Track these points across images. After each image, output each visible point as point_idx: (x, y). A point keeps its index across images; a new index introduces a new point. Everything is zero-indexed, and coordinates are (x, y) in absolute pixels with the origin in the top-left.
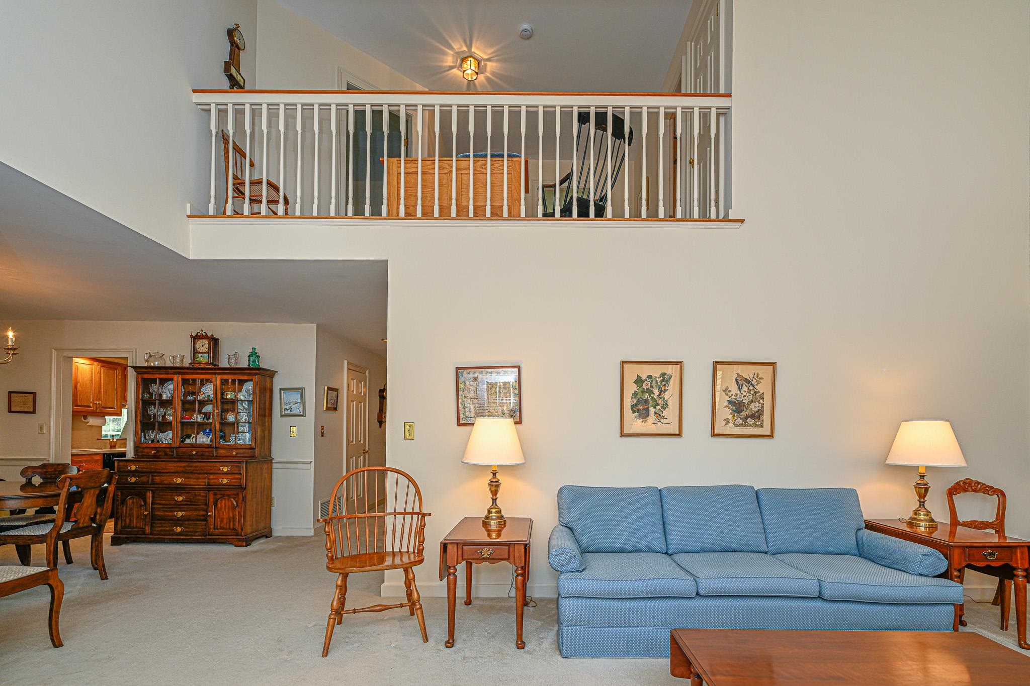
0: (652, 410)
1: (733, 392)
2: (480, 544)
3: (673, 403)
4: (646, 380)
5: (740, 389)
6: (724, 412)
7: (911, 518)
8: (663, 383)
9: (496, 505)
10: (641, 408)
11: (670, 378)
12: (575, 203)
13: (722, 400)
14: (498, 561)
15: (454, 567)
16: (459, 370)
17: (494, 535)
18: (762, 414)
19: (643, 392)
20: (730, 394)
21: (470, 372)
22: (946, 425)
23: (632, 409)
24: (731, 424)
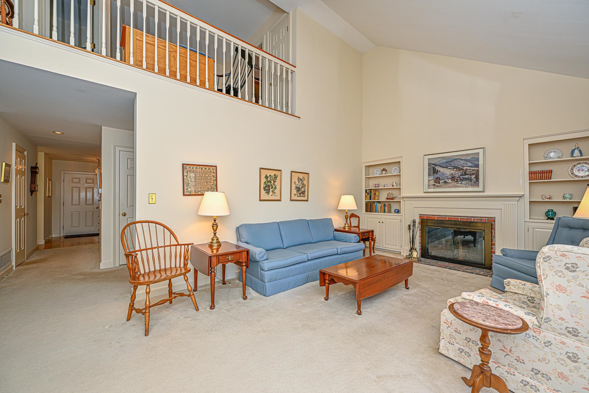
0: (271, 190)
1: (297, 184)
2: (227, 254)
3: (278, 187)
4: (269, 177)
5: (299, 182)
6: (294, 191)
7: (344, 226)
8: (275, 179)
9: (216, 236)
10: (267, 189)
11: (277, 177)
12: (232, 89)
13: (294, 186)
14: (227, 262)
15: (214, 268)
16: (184, 165)
17: (215, 251)
18: (305, 192)
19: (268, 182)
20: (296, 184)
21: (190, 167)
22: (352, 196)
23: (264, 189)
24: (296, 196)
